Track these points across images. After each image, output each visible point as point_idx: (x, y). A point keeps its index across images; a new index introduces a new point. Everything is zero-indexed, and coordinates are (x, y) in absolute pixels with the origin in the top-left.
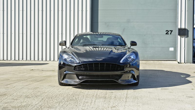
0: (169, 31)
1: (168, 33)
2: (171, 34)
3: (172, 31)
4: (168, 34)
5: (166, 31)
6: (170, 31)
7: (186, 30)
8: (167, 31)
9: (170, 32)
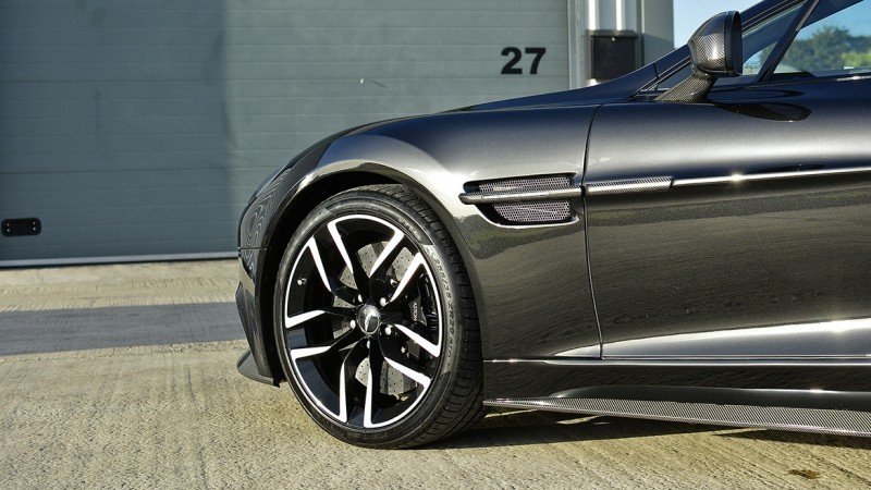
0: (523, 52)
1: (515, 67)
2: (534, 70)
3: (540, 52)
4: (519, 71)
5: (505, 52)
6: (529, 51)
7: (639, 39)
8: (512, 55)
9: (526, 62)
